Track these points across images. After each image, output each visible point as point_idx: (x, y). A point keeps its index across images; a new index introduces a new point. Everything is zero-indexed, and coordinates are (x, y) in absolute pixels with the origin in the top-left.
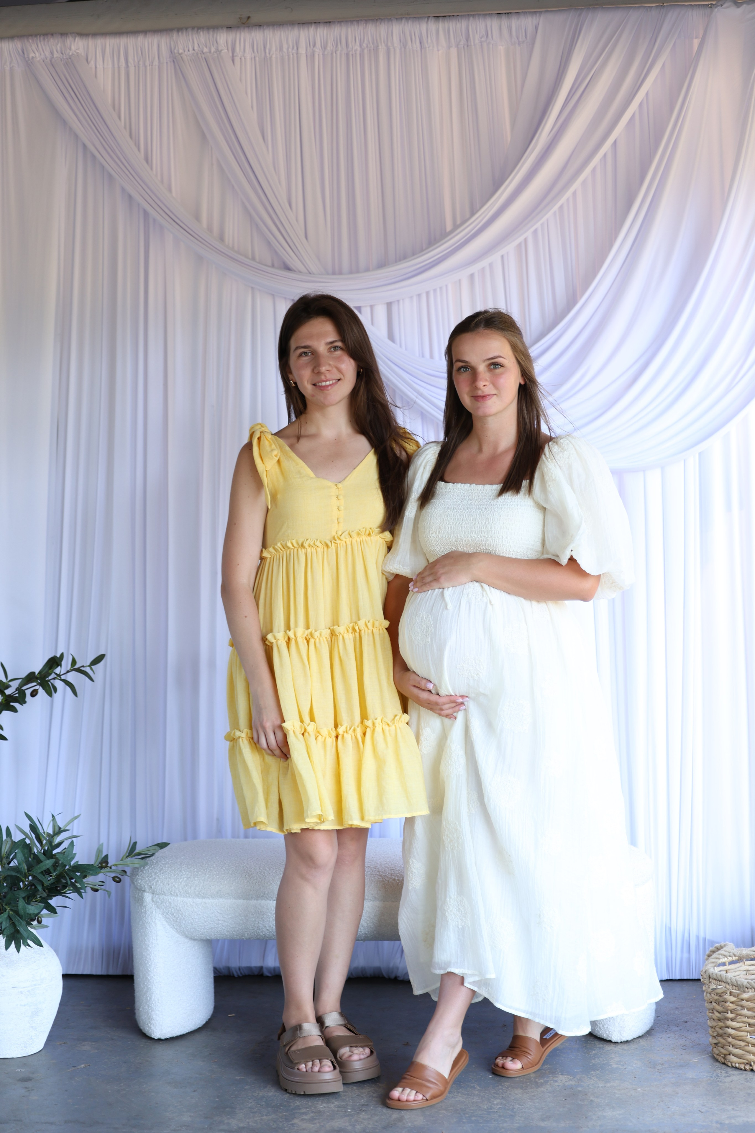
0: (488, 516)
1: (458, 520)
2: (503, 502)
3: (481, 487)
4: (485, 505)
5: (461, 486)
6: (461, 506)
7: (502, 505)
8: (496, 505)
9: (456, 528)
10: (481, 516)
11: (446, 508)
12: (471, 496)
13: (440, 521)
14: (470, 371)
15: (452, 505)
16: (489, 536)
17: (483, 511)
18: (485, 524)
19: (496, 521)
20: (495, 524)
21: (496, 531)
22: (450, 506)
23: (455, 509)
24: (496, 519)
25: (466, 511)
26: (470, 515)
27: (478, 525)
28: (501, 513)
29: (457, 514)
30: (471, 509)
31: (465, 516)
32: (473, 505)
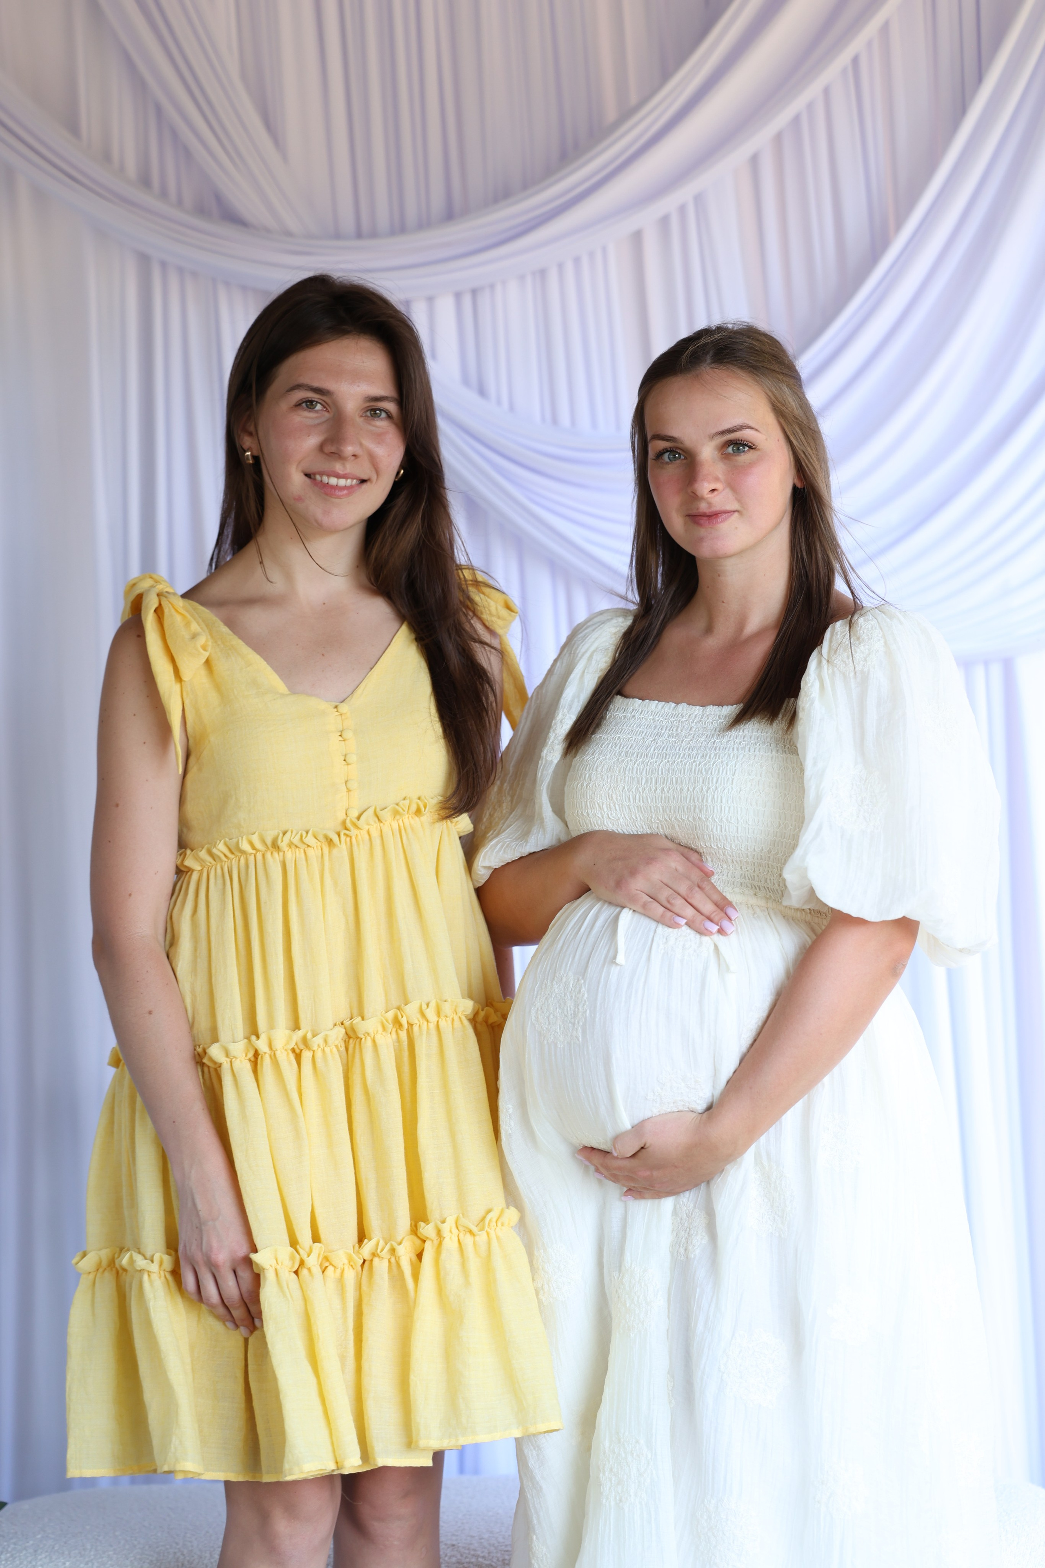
0: (707, 773)
2: (740, 743)
3: (698, 710)
4: (702, 749)
5: (656, 706)
6: (652, 749)
7: (738, 750)
10: (693, 773)
11: (622, 754)
12: (675, 729)
13: (611, 781)
14: (682, 459)
15: (635, 747)
16: (710, 819)
17: (698, 763)
18: (701, 792)
19: (724, 784)
20: (722, 791)
21: (725, 807)
22: (630, 748)
23: (641, 757)
24: (724, 779)
25: (662, 761)
26: (671, 771)
27: (687, 792)
28: (735, 766)
29: (645, 768)
30: (674, 757)
31: (660, 773)
32: (677, 749)
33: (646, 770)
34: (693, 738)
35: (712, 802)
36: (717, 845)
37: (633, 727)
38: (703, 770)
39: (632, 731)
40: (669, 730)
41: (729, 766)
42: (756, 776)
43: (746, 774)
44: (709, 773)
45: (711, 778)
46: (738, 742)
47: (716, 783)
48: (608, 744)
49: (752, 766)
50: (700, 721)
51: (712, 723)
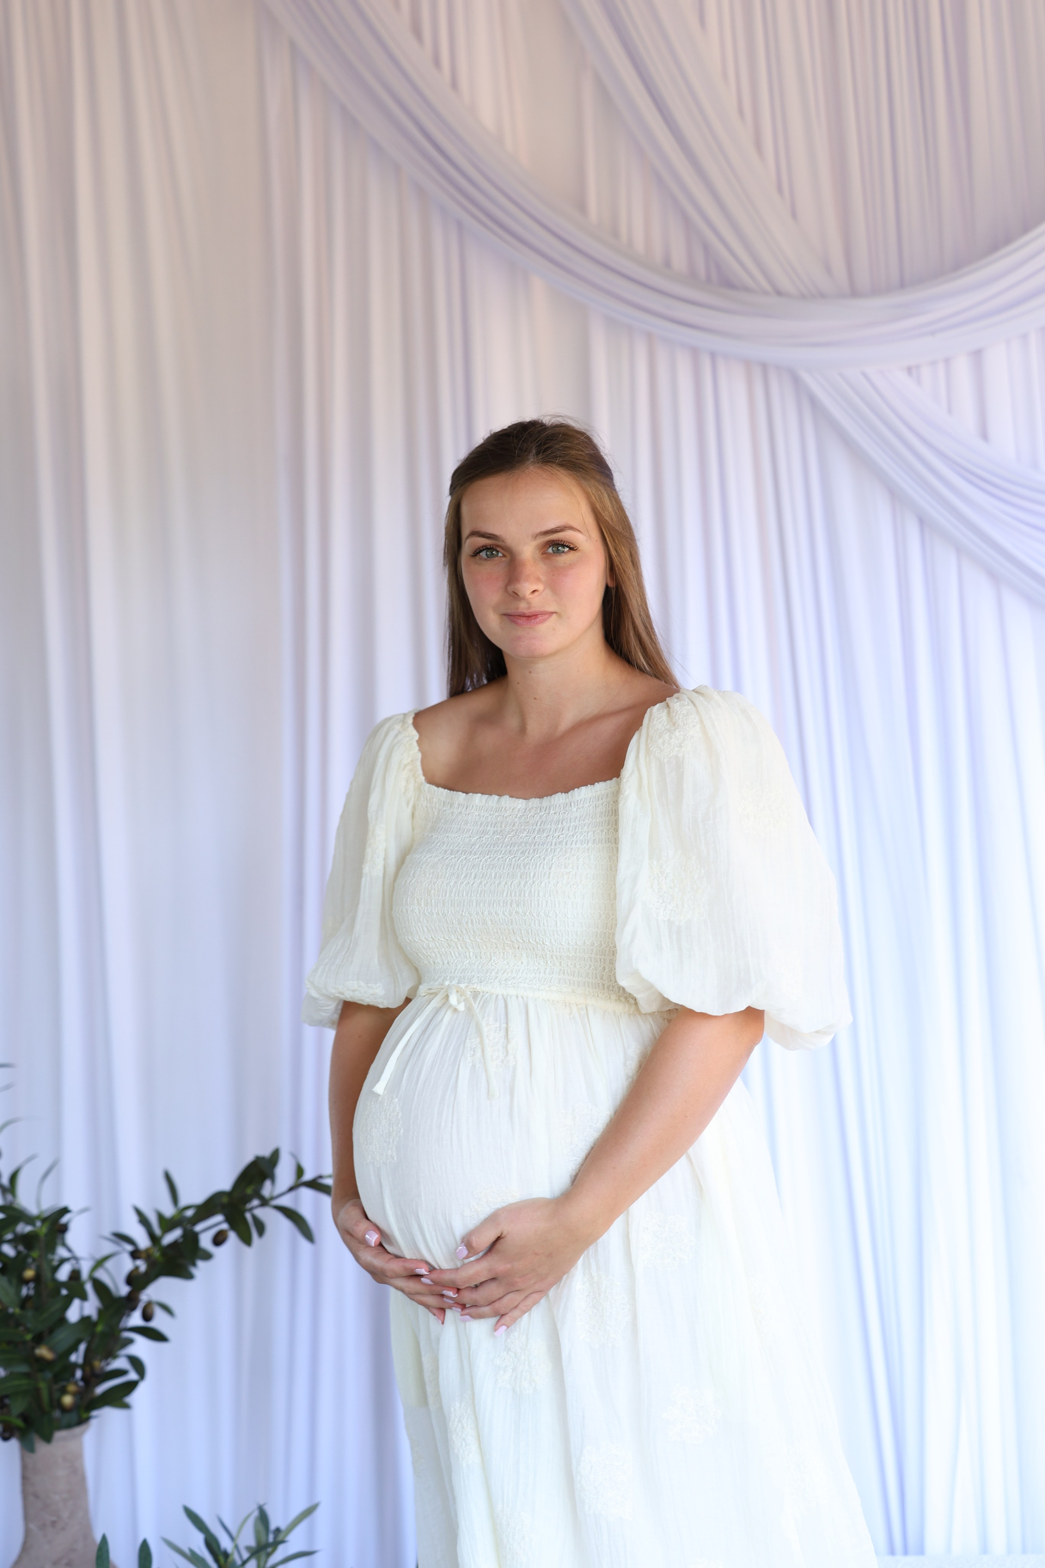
0: (525, 868)
1: (466, 876)
3: (521, 803)
4: (523, 845)
5: (480, 800)
6: (477, 847)
7: (555, 844)
8: (543, 844)
9: (461, 895)
10: (512, 868)
11: (448, 852)
12: (499, 826)
13: (432, 878)
14: (501, 557)
15: (462, 845)
16: (527, 914)
17: (518, 858)
18: (518, 888)
19: (541, 878)
20: (539, 884)
21: (542, 900)
22: (456, 847)
23: (465, 854)
24: (541, 874)
25: (484, 857)
26: (491, 866)
27: (505, 887)
28: (552, 860)
29: (467, 864)
30: (496, 854)
31: (480, 868)
32: (500, 846)
33: (468, 865)
34: (516, 833)
35: (529, 896)
36: (535, 939)
37: (461, 825)
38: (522, 865)
39: (460, 829)
40: (494, 827)
41: (546, 860)
42: (573, 869)
43: (563, 867)
44: (527, 867)
45: (528, 873)
46: (557, 836)
47: (533, 878)
48: (438, 843)
49: (569, 859)
50: (523, 816)
51: (534, 817)
